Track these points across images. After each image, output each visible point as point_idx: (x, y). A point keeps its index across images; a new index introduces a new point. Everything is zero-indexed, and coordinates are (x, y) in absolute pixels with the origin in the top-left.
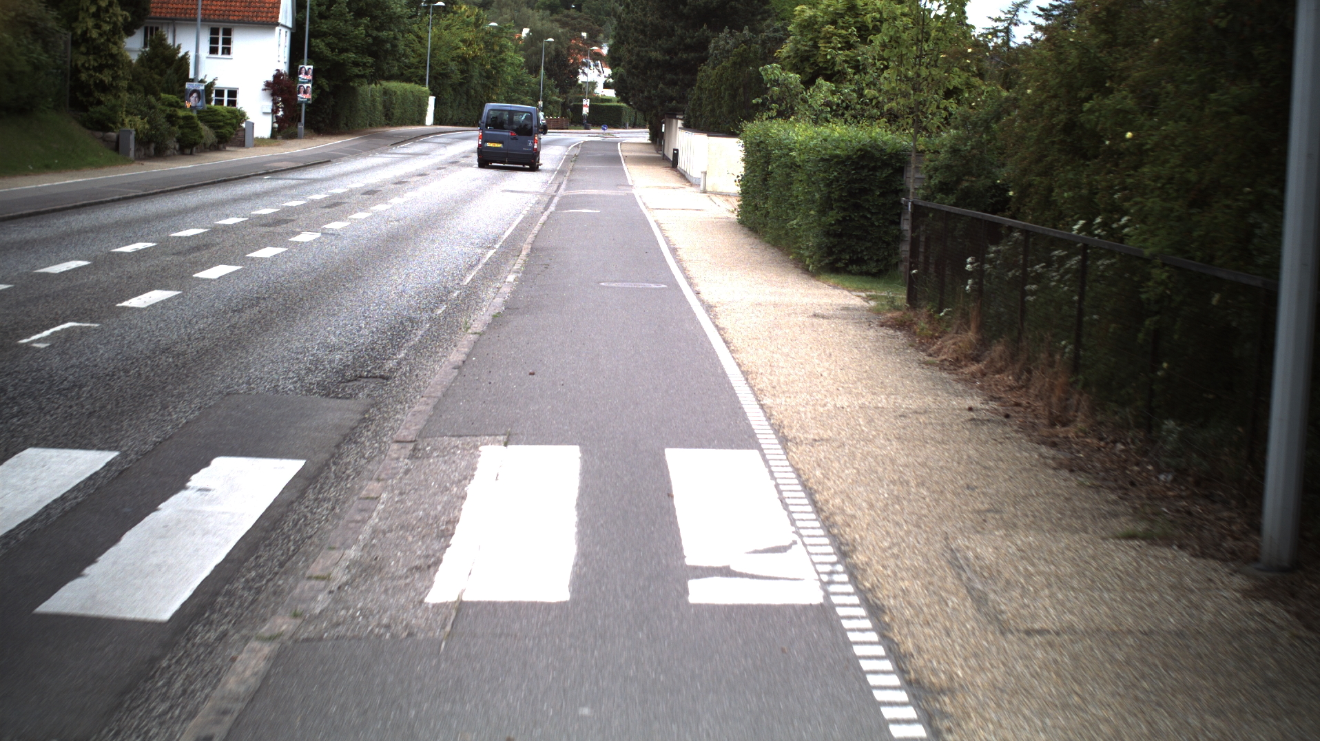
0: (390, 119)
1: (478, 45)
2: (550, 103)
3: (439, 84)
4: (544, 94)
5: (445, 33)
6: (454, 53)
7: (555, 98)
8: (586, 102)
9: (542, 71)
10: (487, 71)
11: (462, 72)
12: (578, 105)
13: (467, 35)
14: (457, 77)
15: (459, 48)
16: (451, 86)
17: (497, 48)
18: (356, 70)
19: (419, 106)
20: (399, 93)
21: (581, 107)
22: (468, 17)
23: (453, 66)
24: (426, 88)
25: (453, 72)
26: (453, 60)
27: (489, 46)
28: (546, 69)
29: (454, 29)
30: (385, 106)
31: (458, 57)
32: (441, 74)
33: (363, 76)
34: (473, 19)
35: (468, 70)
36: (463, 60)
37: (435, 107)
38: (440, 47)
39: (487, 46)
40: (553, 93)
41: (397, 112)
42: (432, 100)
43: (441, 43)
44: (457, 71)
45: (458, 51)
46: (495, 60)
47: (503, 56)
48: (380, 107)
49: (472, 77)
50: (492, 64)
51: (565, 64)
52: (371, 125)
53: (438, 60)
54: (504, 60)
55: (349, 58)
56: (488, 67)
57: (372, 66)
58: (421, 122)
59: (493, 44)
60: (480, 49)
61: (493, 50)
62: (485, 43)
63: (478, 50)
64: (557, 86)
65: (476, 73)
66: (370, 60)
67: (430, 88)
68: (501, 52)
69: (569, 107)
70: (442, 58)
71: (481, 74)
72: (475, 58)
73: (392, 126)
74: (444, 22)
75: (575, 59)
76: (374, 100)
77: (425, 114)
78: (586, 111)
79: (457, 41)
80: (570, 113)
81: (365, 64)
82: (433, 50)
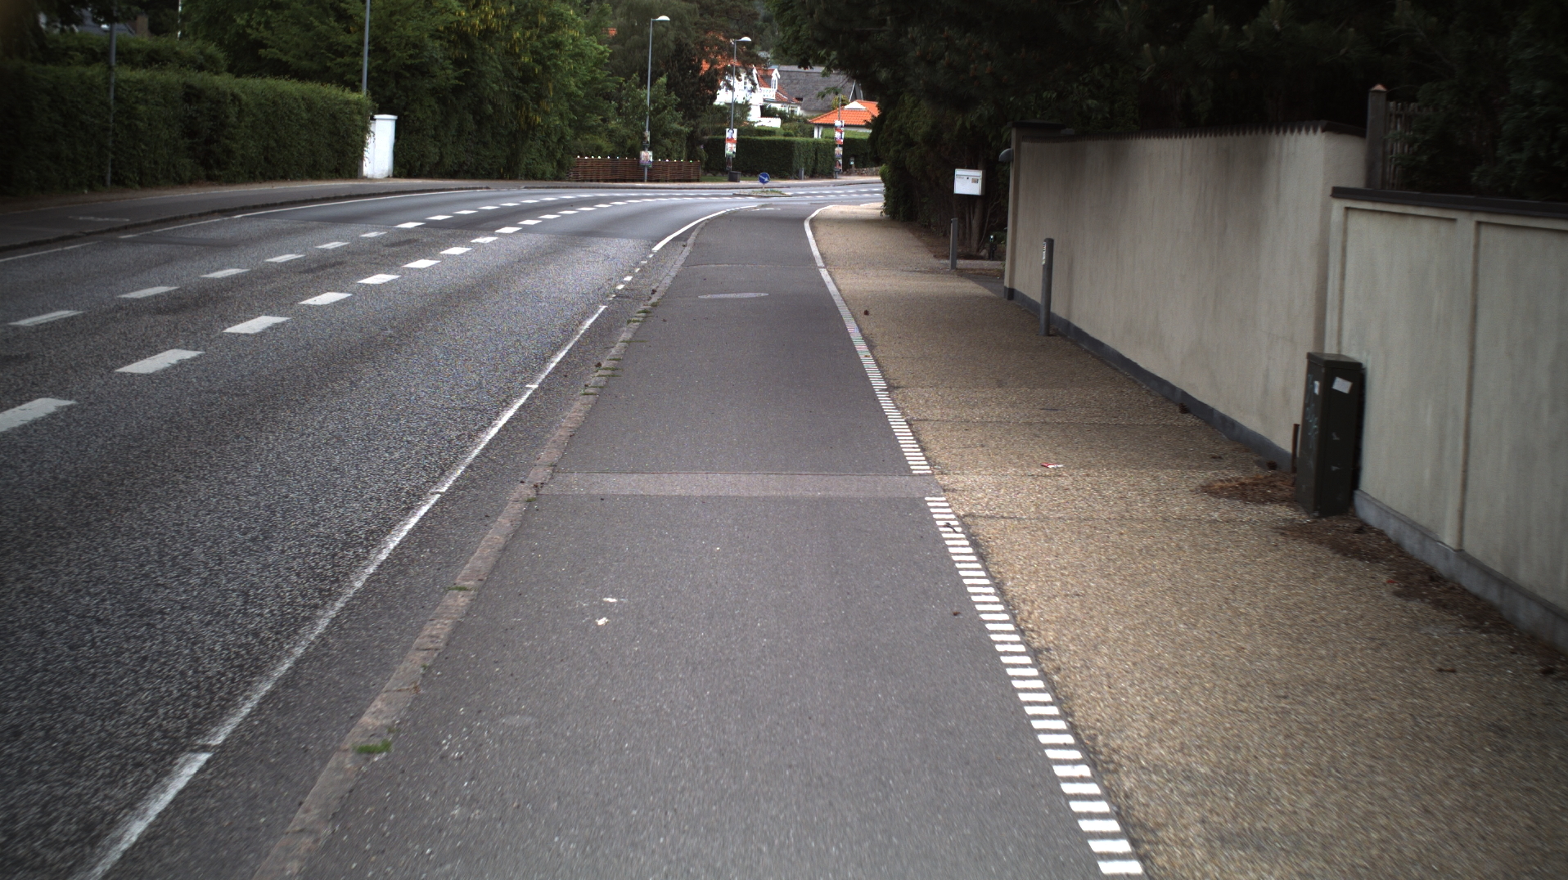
1: (496, 9)
2: (666, 135)
3: (409, 91)
6: (439, 22)
7: (676, 126)
8: (732, 134)
10: (524, 69)
11: (458, 63)
12: (715, 139)
14: (447, 75)
16: (434, 92)
19: (335, 132)
21: (722, 143)
23: (435, 49)
25: (435, 62)
35: (473, 61)
37: (399, 138)
40: (673, 120)
42: (385, 123)
44: (447, 62)
46: (539, 44)
49: (481, 75)
50: (534, 52)
51: (694, 72)
53: (401, 38)
54: (558, 45)
56: (526, 59)
60: (498, 17)
62: (519, 7)
65: (492, 67)
68: (553, 27)
69: (700, 142)
70: (409, 32)
71: (508, 73)
72: (487, 34)
77: (359, 155)
78: (730, 148)
80: (704, 155)
82: (390, 13)
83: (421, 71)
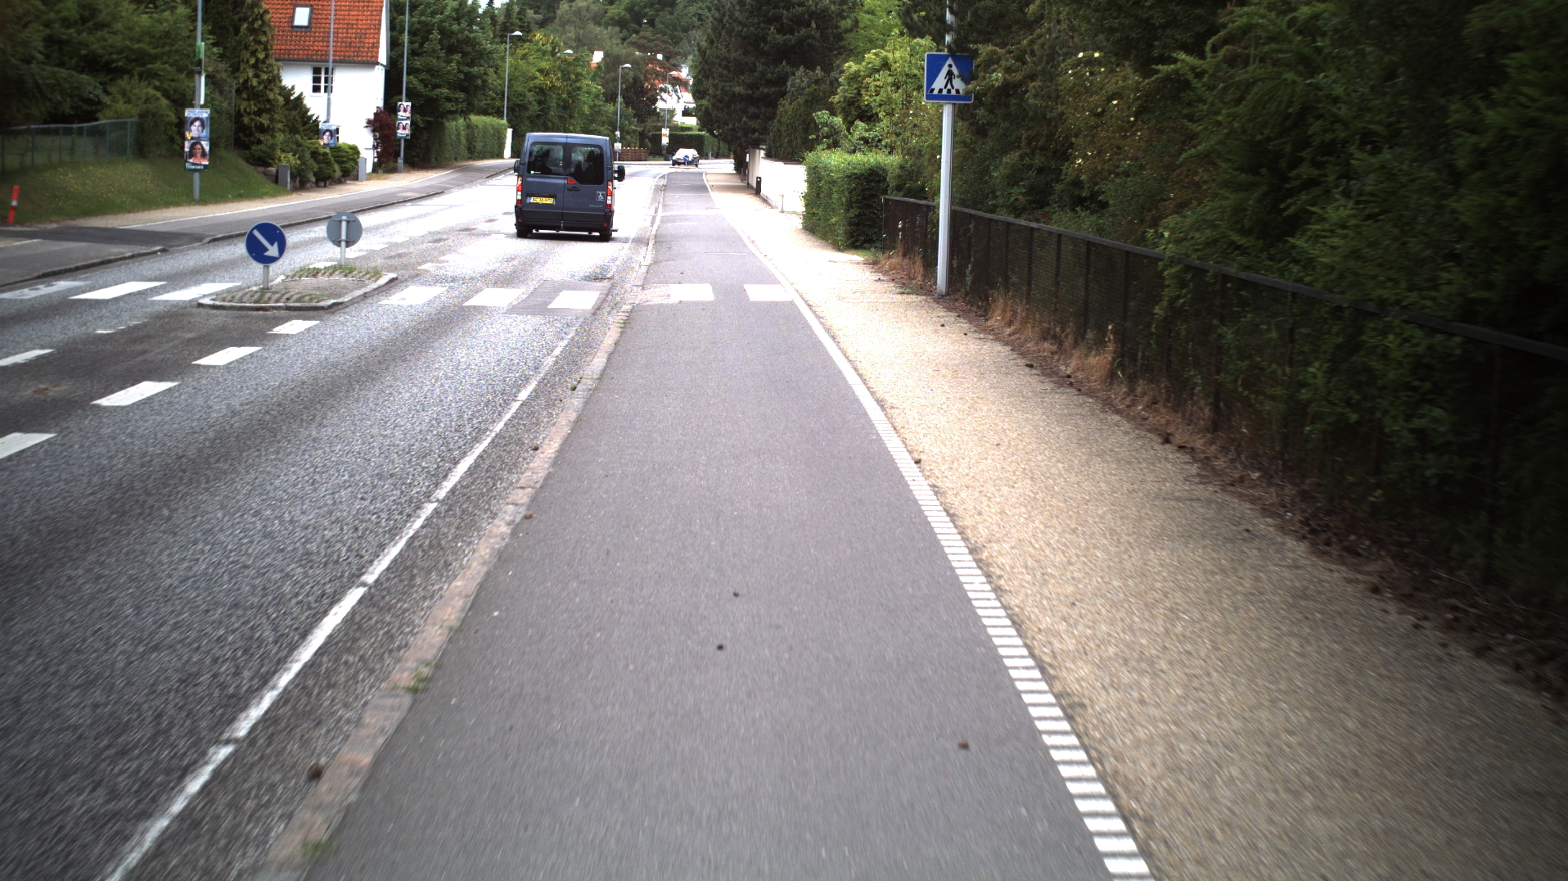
0: (474, 153)
1: (555, 75)
2: (628, 133)
3: (516, 117)
4: (621, 123)
5: (521, 62)
6: (531, 84)
7: (633, 127)
8: (665, 131)
9: (620, 99)
10: (564, 100)
11: (540, 103)
12: (657, 135)
13: (544, 65)
14: (534, 108)
15: (536, 78)
16: (529, 118)
17: (573, 77)
18: (449, 106)
19: (499, 138)
20: (480, 126)
21: (660, 136)
22: (543, 45)
23: (530, 96)
24: (504, 121)
25: (530, 103)
26: (530, 91)
27: (565, 76)
28: (624, 97)
29: (531, 59)
30: (467, 140)
31: (536, 87)
32: (518, 106)
33: (455, 112)
34: (549, 48)
35: (545, 101)
36: (541, 91)
37: (513, 139)
38: (517, 77)
39: (564, 75)
40: (631, 123)
41: (479, 145)
42: (510, 132)
43: (517, 73)
44: (534, 103)
45: (536, 81)
46: (570, 89)
47: (578, 84)
48: (464, 140)
49: (549, 108)
50: (569, 93)
51: (643, 92)
52: (456, 159)
53: (516, 91)
54: (579, 89)
55: (442, 93)
56: (564, 96)
57: (462, 102)
58: (500, 155)
59: (569, 73)
60: (558, 79)
61: (570, 79)
62: (562, 71)
63: (555, 80)
64: (635, 116)
65: (553, 104)
66: (462, 95)
67: (509, 121)
68: (577, 81)
69: (648, 137)
70: (520, 89)
71: (558, 105)
72: (553, 87)
73: (474, 160)
74: (520, 52)
75: (652, 85)
76: (459, 134)
77: (504, 147)
78: (665, 141)
79: (533, 71)
80: (649, 144)
81: (457, 99)
82: (510, 81)
83: (523, 107)
